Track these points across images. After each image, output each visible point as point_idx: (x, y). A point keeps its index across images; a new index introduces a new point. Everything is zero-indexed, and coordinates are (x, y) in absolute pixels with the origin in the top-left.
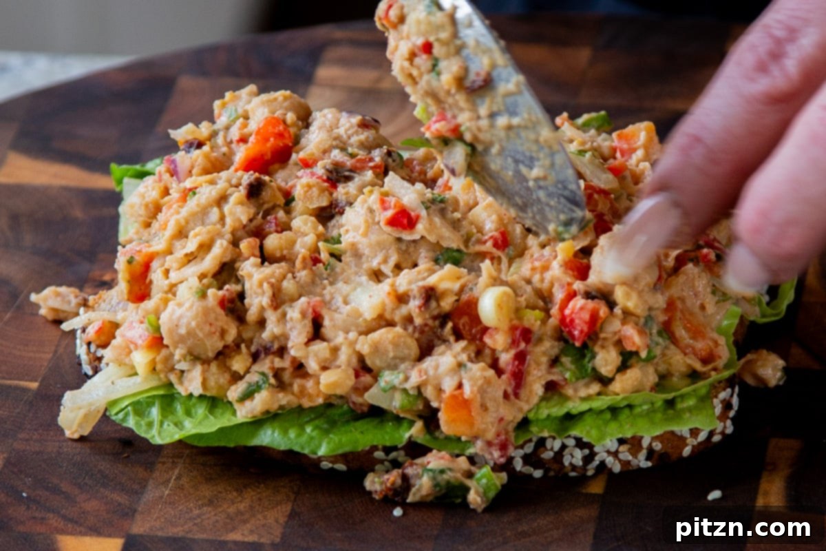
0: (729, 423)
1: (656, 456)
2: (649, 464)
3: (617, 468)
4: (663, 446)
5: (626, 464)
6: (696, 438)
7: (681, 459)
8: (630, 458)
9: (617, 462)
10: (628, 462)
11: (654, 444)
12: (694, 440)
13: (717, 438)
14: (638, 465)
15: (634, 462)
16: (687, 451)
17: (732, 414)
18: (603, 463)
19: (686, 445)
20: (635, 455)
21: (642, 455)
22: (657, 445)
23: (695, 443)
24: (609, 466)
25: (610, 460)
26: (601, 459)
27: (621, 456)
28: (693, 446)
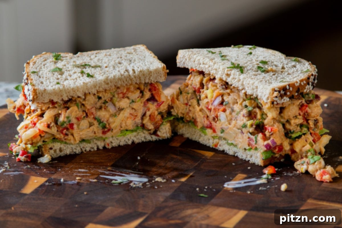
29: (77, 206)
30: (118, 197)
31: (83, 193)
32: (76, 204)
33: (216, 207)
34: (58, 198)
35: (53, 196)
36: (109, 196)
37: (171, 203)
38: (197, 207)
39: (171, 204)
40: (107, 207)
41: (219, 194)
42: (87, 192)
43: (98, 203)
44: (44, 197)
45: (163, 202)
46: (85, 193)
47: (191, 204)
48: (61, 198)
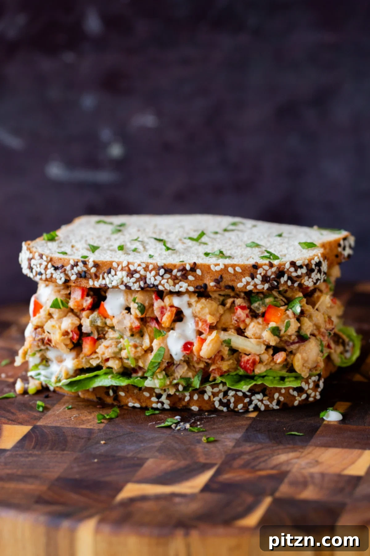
0: (318, 394)
1: (281, 404)
2: (278, 407)
3: (263, 408)
4: (284, 399)
5: (267, 406)
6: (301, 397)
7: (293, 406)
8: (269, 403)
9: (263, 405)
10: (268, 405)
11: (280, 398)
12: (300, 398)
13: (311, 399)
14: (273, 408)
15: (271, 406)
16: (296, 403)
17: (319, 390)
18: (256, 405)
19: (296, 400)
20: (271, 402)
21: (274, 403)
22: (281, 398)
23: (300, 399)
24: (259, 407)
25: (259, 404)
26: (256, 403)
27: (264, 402)
28: (299, 401)
29: (96, 460)
30: (158, 444)
31: (98, 442)
32: (95, 458)
33: (323, 449)
34: (62, 452)
35: (51, 449)
36: (142, 445)
37: (248, 447)
38: (294, 450)
39: (249, 449)
40: (147, 459)
41: (319, 430)
42: (105, 441)
43: (130, 455)
44: (36, 452)
45: (234, 447)
46: (102, 442)
47: (281, 447)
48: (65, 452)
